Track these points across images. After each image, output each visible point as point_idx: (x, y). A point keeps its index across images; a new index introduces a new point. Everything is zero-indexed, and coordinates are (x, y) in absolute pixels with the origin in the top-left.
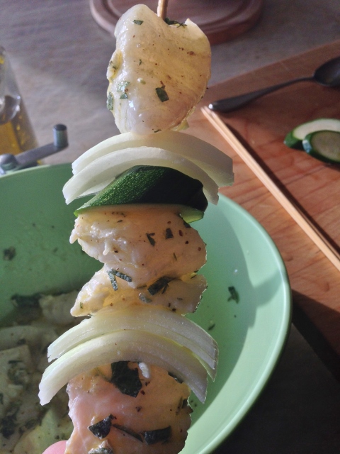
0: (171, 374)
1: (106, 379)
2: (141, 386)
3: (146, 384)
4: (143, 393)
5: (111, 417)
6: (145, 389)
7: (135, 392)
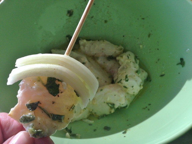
0: (75, 91)
1: (43, 84)
2: (59, 92)
3: (61, 93)
4: (58, 96)
5: (39, 102)
6: (60, 94)
7: (55, 94)
